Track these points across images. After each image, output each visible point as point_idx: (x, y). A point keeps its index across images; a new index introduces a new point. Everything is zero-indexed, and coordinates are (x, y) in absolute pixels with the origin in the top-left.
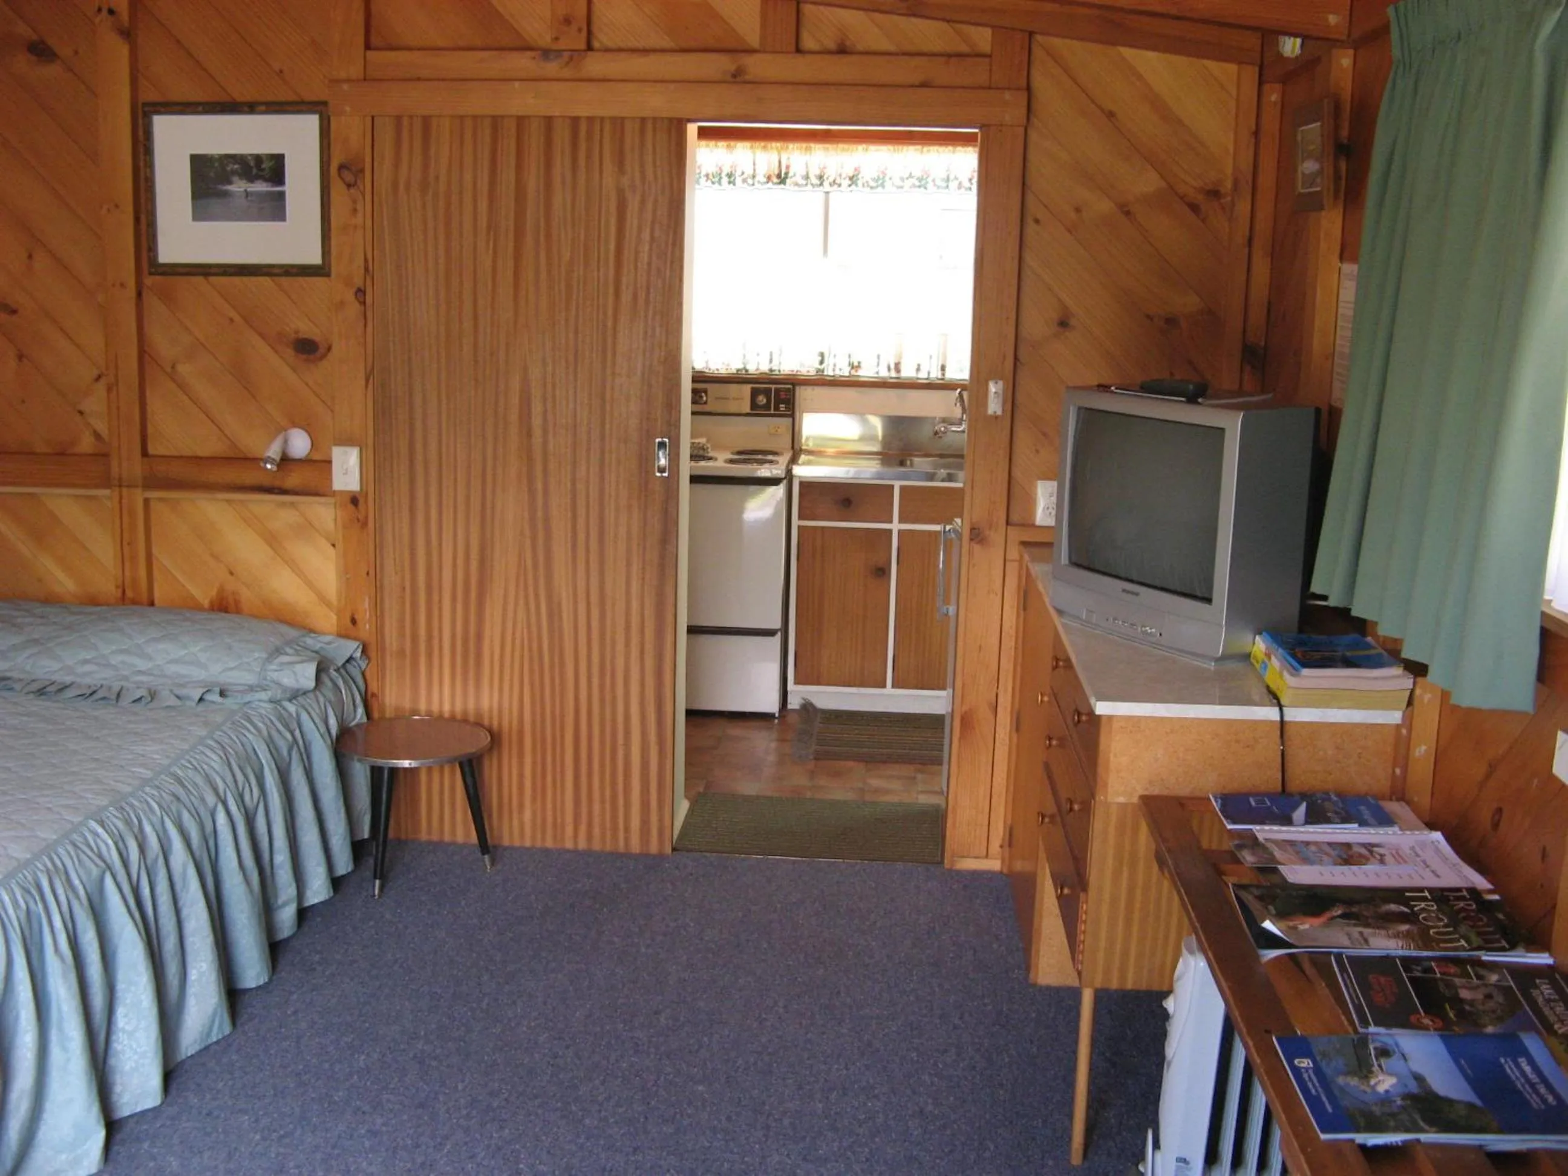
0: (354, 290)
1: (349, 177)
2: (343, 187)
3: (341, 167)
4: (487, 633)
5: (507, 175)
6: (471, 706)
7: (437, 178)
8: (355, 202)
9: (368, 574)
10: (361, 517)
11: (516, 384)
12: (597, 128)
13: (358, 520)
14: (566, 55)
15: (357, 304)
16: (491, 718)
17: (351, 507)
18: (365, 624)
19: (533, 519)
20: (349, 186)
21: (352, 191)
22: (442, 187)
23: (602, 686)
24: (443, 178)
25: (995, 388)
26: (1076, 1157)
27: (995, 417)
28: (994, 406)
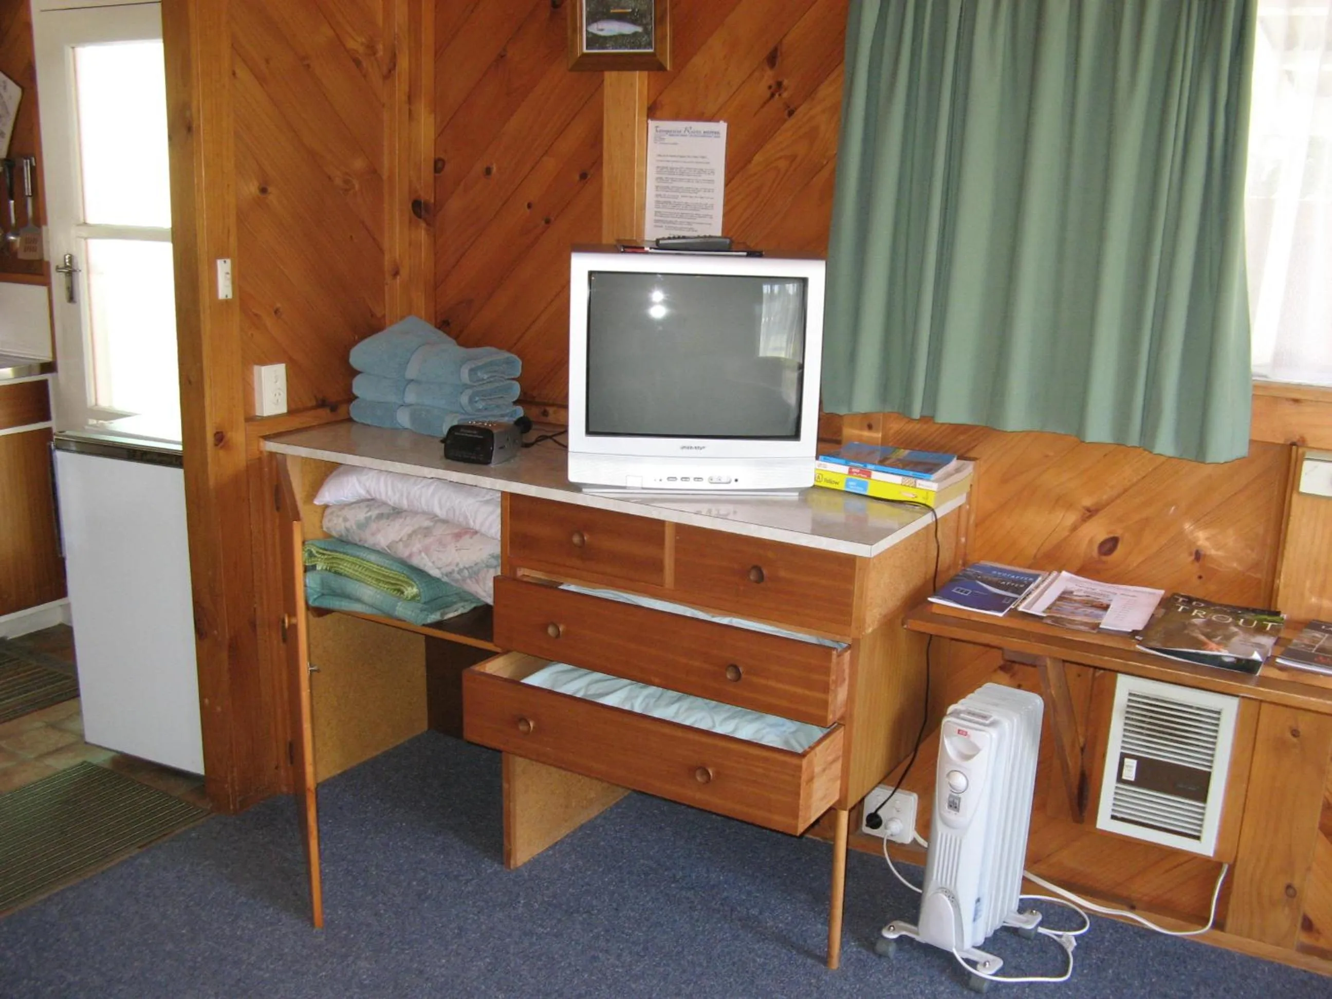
25: (224, 268)
26: (835, 963)
27: (227, 302)
28: (225, 289)
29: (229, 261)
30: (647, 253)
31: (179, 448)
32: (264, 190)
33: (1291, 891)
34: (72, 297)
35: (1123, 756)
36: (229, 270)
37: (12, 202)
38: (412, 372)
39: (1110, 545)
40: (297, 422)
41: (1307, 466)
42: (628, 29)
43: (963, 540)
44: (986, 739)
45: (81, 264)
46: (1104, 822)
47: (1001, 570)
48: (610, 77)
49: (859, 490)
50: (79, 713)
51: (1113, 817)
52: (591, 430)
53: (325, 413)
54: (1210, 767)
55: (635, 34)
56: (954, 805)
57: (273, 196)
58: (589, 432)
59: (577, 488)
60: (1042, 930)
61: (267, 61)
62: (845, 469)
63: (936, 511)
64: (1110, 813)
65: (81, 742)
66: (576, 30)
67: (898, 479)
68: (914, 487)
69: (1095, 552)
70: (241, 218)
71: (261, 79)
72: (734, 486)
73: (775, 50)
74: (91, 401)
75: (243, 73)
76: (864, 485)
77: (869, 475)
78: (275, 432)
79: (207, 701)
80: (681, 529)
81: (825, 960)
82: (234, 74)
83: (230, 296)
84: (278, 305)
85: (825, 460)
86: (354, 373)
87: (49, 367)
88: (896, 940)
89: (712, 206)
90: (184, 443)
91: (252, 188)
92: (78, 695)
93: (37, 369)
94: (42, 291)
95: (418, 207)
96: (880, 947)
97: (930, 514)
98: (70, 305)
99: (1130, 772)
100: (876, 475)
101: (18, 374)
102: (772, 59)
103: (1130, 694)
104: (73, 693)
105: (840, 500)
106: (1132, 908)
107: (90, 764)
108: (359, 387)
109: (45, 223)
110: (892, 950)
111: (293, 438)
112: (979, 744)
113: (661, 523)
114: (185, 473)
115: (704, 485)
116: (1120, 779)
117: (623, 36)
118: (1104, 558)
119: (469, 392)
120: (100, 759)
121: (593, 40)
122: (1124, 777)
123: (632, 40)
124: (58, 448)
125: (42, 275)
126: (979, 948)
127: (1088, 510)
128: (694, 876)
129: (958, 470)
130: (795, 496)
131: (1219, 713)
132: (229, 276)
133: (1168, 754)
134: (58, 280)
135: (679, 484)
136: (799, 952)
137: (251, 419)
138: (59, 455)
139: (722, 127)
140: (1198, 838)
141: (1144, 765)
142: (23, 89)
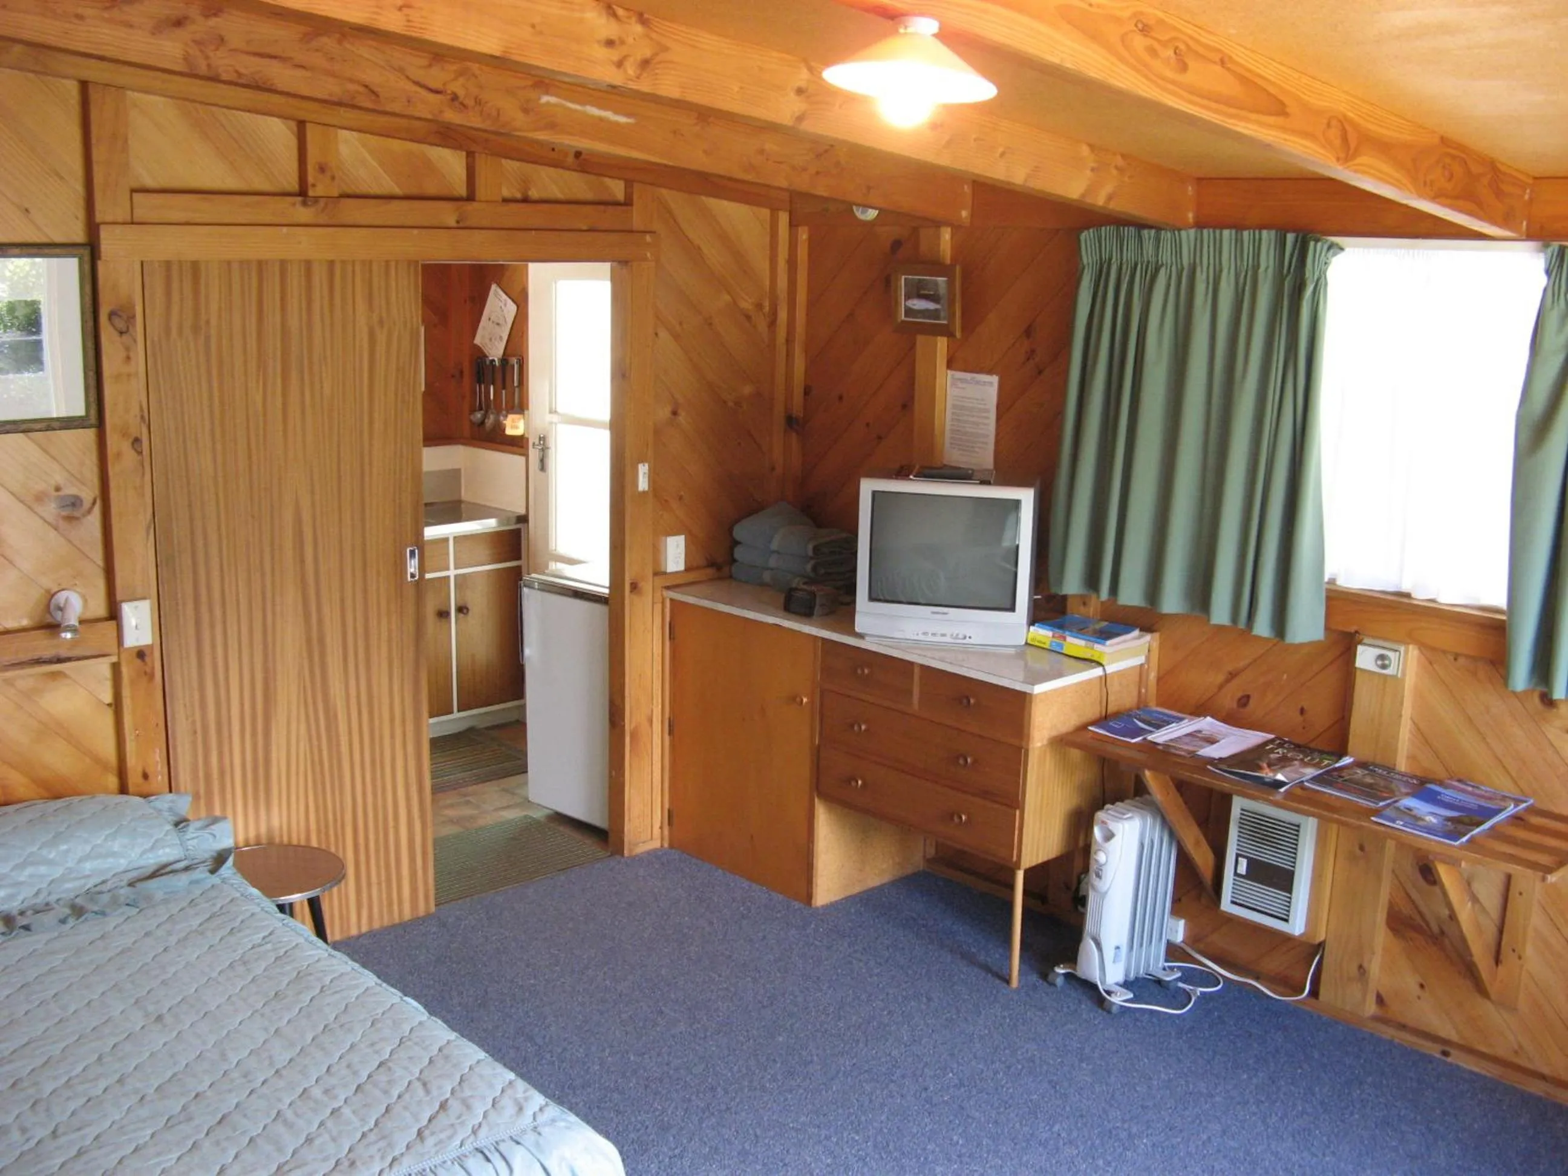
0: (131, 440)
1: (120, 324)
2: (115, 334)
3: (112, 315)
4: (274, 755)
5: (273, 319)
6: (263, 830)
7: (208, 322)
8: (127, 349)
9: (157, 725)
10: (148, 670)
11: (288, 516)
12: (350, 268)
13: (146, 673)
14: (322, 202)
15: (133, 452)
16: (281, 836)
17: (138, 662)
18: (157, 776)
19: (309, 641)
20: (121, 333)
21: (125, 337)
22: (213, 332)
23: (374, 780)
24: (214, 322)
25: (643, 470)
26: (1015, 983)
27: (644, 492)
28: (643, 484)
29: (647, 465)
30: (911, 479)
31: (607, 591)
32: (675, 413)
33: (1362, 970)
34: (543, 466)
35: (1238, 856)
36: (647, 471)
37: (504, 392)
38: (774, 546)
39: (1244, 701)
40: (692, 577)
41: (1360, 649)
42: (931, 306)
43: (1143, 691)
44: (1118, 827)
45: (551, 443)
46: (1226, 905)
47: (1160, 713)
48: (920, 339)
49: (1058, 649)
50: (526, 783)
51: (1233, 902)
52: (874, 596)
53: (710, 572)
54: (1294, 867)
55: (936, 310)
56: (1099, 876)
57: (682, 418)
58: (873, 598)
59: (861, 636)
60: (1181, 985)
61: (681, 324)
62: (1050, 634)
63: (1106, 667)
64: (1229, 899)
65: (527, 803)
66: (897, 303)
67: (1082, 643)
68: (1093, 648)
69: (1235, 705)
70: (657, 432)
71: (676, 337)
72: (967, 641)
73: (1030, 326)
74: (552, 546)
75: (663, 334)
76: (1061, 646)
77: (1064, 639)
78: (674, 583)
79: (614, 773)
80: (925, 669)
81: (1008, 981)
82: (656, 334)
83: (646, 489)
84: (682, 493)
85: (1039, 627)
86: (736, 543)
87: (523, 519)
88: (1064, 974)
89: (987, 436)
90: (610, 588)
91: (664, 413)
92: (526, 772)
93: (514, 520)
94: (521, 460)
95: (790, 421)
96: (1050, 977)
97: (1101, 669)
98: (541, 473)
99: (1243, 868)
100: (1070, 639)
101: (500, 523)
102: (1028, 332)
103: (1242, 810)
104: (523, 770)
105: (1045, 654)
106: (1257, 978)
107: (531, 817)
108: (739, 553)
109: (528, 409)
110: (1060, 981)
111: (688, 589)
112: (1115, 831)
113: (912, 664)
114: (611, 612)
115: (948, 639)
116: (1236, 874)
117: (927, 310)
118: (1241, 710)
119: (812, 562)
120: (538, 815)
121: (909, 312)
122: (1238, 872)
123: (935, 314)
124: (525, 586)
125: (522, 447)
126: (1121, 986)
127: (1230, 673)
128: (941, 925)
129: (1139, 638)
130: (1012, 651)
131: (1298, 826)
132: (647, 476)
133: (1268, 856)
134: (534, 454)
135: (930, 638)
136: (993, 975)
137: (659, 573)
138: (525, 590)
139: (995, 379)
140: (1286, 921)
141: (1252, 862)
142: (518, 307)
